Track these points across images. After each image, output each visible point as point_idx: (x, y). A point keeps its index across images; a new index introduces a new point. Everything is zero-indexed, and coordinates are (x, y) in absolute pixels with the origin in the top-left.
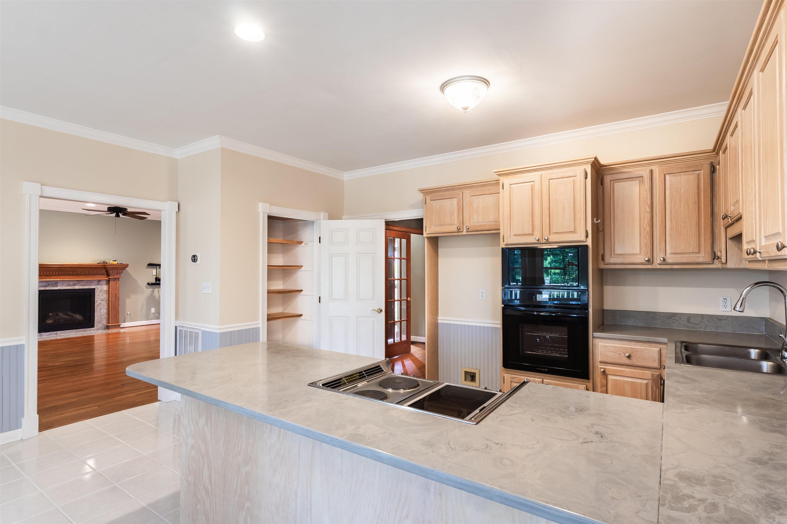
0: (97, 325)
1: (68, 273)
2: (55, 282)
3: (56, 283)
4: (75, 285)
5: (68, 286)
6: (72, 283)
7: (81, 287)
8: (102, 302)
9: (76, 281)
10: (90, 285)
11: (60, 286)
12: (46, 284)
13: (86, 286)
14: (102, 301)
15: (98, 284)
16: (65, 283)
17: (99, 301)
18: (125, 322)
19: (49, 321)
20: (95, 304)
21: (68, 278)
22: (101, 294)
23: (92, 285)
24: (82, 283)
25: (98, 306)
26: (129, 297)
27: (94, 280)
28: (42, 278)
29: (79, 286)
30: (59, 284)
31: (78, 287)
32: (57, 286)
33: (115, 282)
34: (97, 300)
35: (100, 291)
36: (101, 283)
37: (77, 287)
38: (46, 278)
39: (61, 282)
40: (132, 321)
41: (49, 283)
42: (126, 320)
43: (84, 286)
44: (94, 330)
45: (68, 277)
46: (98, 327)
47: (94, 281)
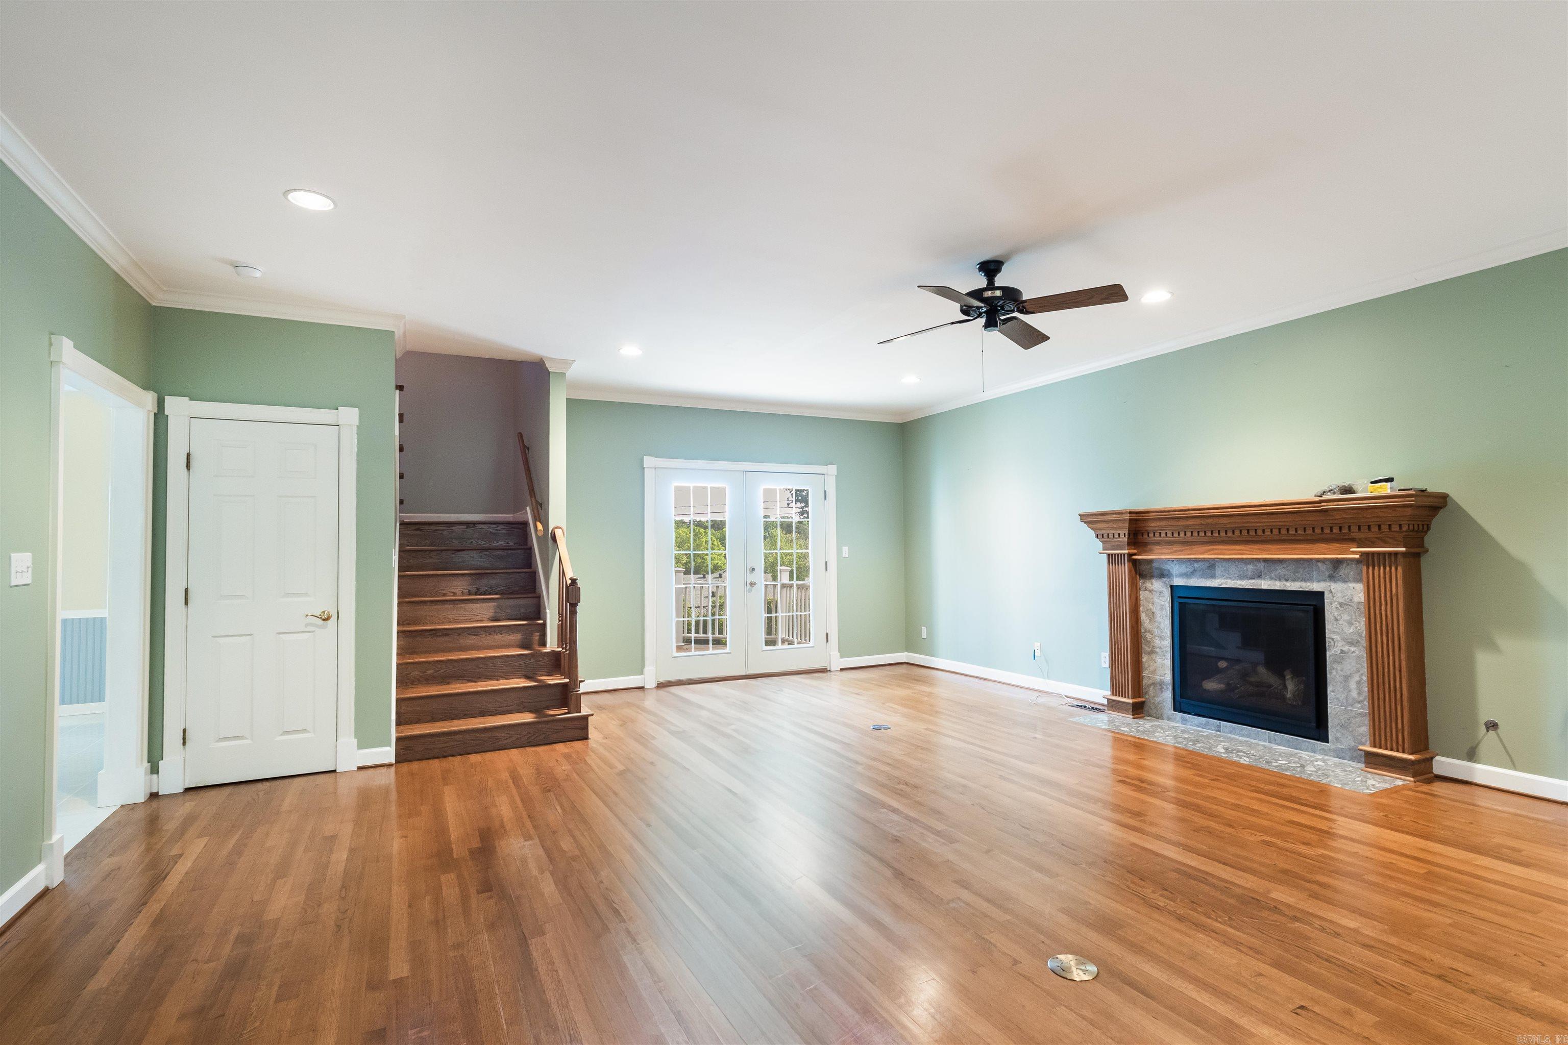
0: (1338, 735)
1: (1230, 534)
2: (1207, 564)
3: (1210, 567)
4: (1259, 576)
5: (1242, 577)
6: (1251, 567)
7: (1277, 585)
8: (1353, 649)
9: (1262, 564)
10: (1304, 580)
11: (1222, 576)
12: (1188, 569)
13: (1294, 580)
14: (1351, 643)
15: (1332, 578)
16: (1233, 569)
17: (1340, 644)
18: (1477, 762)
19: (1212, 685)
20: (1328, 654)
21: (1232, 552)
22: (1346, 617)
23: (1310, 579)
24: (1281, 570)
25: (1335, 661)
26: (1491, 645)
27: (1319, 560)
28: (1175, 549)
29: (1271, 578)
30: (1218, 571)
31: (1270, 582)
32: (1213, 577)
33: (1382, 568)
34: (1334, 637)
35: (1341, 604)
36: (1343, 571)
37: (1265, 584)
38: (1182, 551)
39: (1224, 564)
40: (1514, 766)
41: (1196, 565)
42: (1483, 750)
43: (1287, 580)
44: (1324, 752)
45: (1233, 550)
46: (1339, 746)
47: (1320, 564)
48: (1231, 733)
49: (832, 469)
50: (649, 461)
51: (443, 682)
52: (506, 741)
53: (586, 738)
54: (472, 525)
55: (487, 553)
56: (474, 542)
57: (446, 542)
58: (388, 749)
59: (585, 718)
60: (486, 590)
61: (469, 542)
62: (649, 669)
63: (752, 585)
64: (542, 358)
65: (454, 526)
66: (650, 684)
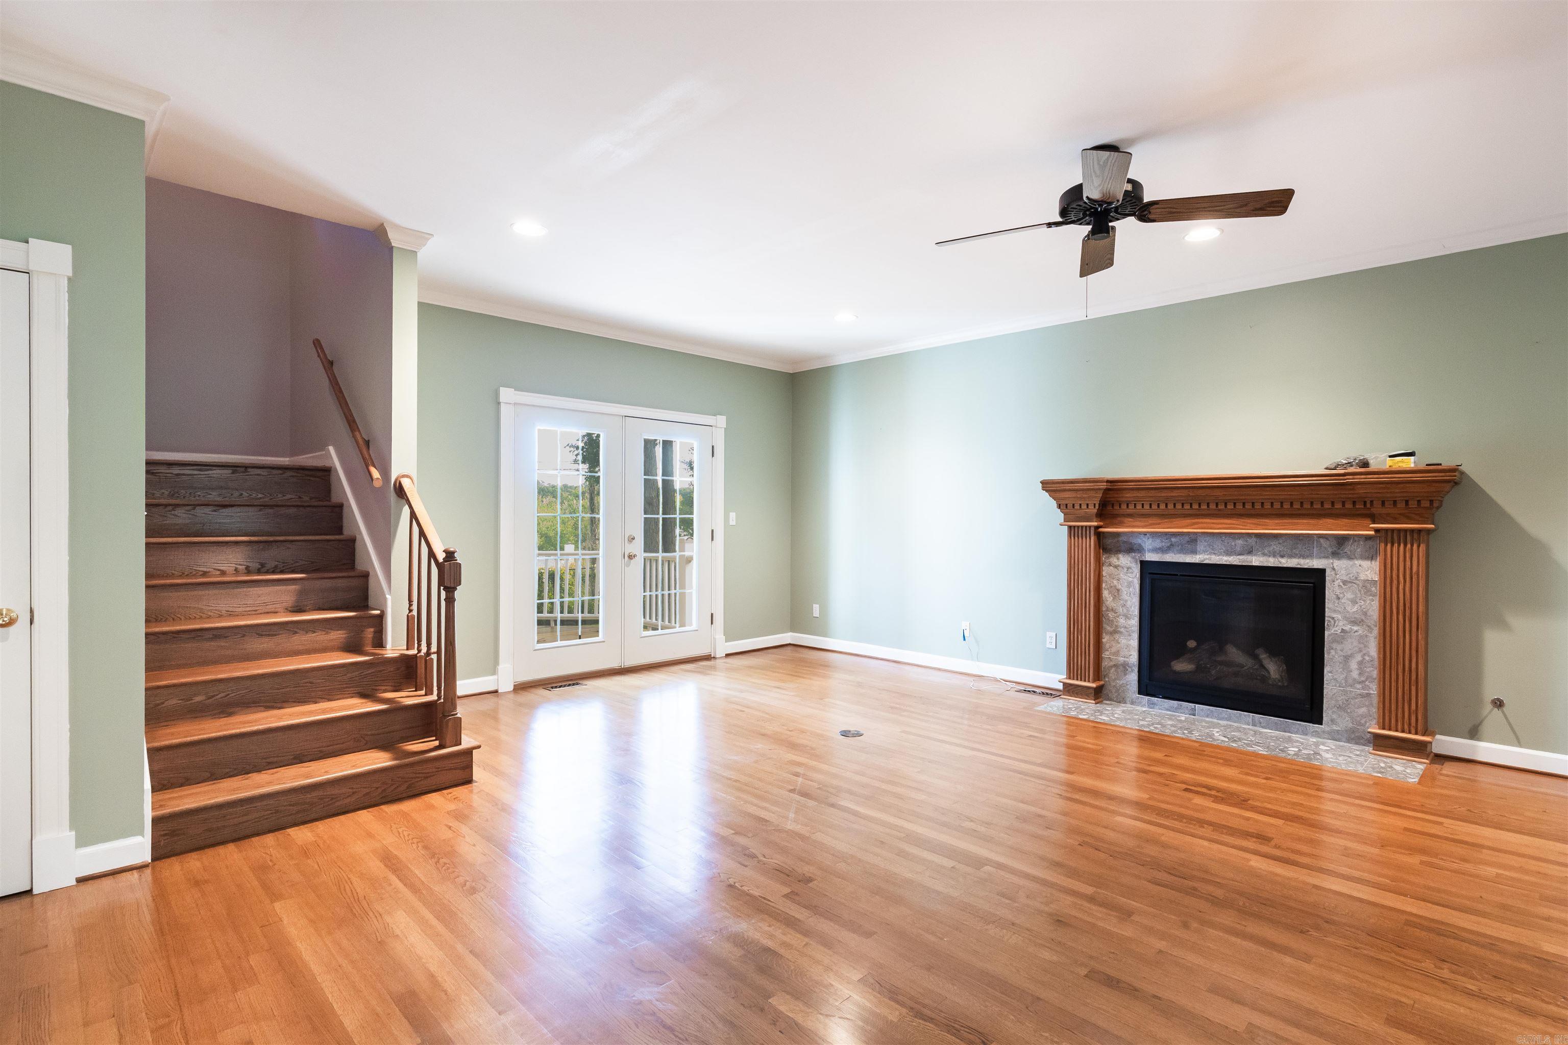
0: (1334, 716)
1: (1221, 506)
2: (1187, 538)
3: (1191, 542)
4: (1250, 552)
5: (1228, 553)
6: (1240, 542)
7: (1271, 562)
8: (1355, 628)
9: (1254, 539)
10: (1303, 557)
11: (1204, 552)
12: (1163, 544)
13: (1291, 556)
14: (1354, 623)
15: (1335, 555)
16: (1218, 544)
17: (1341, 623)
18: (1479, 740)
19: (1181, 666)
20: (1326, 633)
21: (1220, 526)
22: (1349, 595)
23: (1310, 556)
24: (1275, 546)
25: (1334, 641)
26: (1501, 623)
27: (1320, 536)
28: (1150, 522)
29: (1264, 554)
30: (1201, 546)
31: (1262, 559)
32: (1194, 552)
33: (1402, 545)
34: (1334, 616)
35: (1345, 582)
36: (1348, 548)
37: (1256, 561)
38: (1159, 524)
39: (1207, 539)
40: (1519, 744)
41: (1173, 540)
42: (1486, 728)
43: (1282, 557)
44: (1316, 734)
45: (1221, 524)
46: (1335, 727)
47: (1322, 540)
48: (1207, 716)
49: (721, 421)
50: (507, 394)
51: (222, 712)
52: (347, 801)
53: (469, 781)
54: (243, 469)
55: (271, 511)
56: (245, 494)
57: (199, 493)
58: (138, 839)
59: (468, 753)
60: (276, 567)
61: (236, 494)
62: (505, 667)
63: (631, 557)
64: (383, 224)
65: (211, 470)
66: (506, 686)
